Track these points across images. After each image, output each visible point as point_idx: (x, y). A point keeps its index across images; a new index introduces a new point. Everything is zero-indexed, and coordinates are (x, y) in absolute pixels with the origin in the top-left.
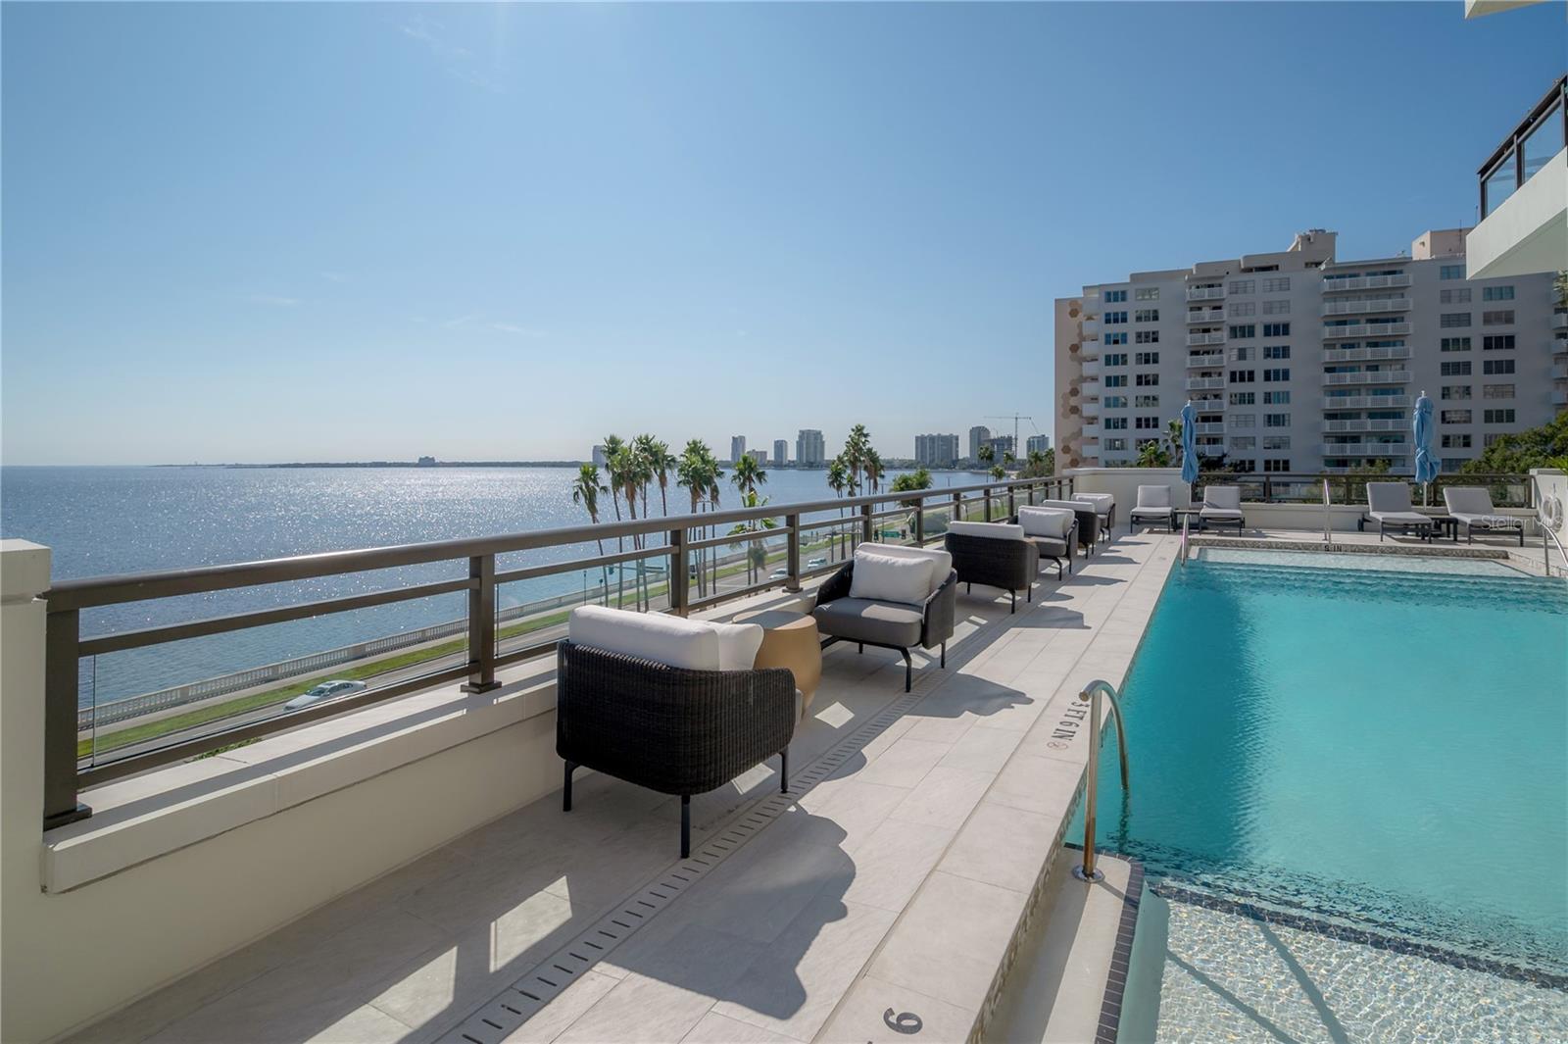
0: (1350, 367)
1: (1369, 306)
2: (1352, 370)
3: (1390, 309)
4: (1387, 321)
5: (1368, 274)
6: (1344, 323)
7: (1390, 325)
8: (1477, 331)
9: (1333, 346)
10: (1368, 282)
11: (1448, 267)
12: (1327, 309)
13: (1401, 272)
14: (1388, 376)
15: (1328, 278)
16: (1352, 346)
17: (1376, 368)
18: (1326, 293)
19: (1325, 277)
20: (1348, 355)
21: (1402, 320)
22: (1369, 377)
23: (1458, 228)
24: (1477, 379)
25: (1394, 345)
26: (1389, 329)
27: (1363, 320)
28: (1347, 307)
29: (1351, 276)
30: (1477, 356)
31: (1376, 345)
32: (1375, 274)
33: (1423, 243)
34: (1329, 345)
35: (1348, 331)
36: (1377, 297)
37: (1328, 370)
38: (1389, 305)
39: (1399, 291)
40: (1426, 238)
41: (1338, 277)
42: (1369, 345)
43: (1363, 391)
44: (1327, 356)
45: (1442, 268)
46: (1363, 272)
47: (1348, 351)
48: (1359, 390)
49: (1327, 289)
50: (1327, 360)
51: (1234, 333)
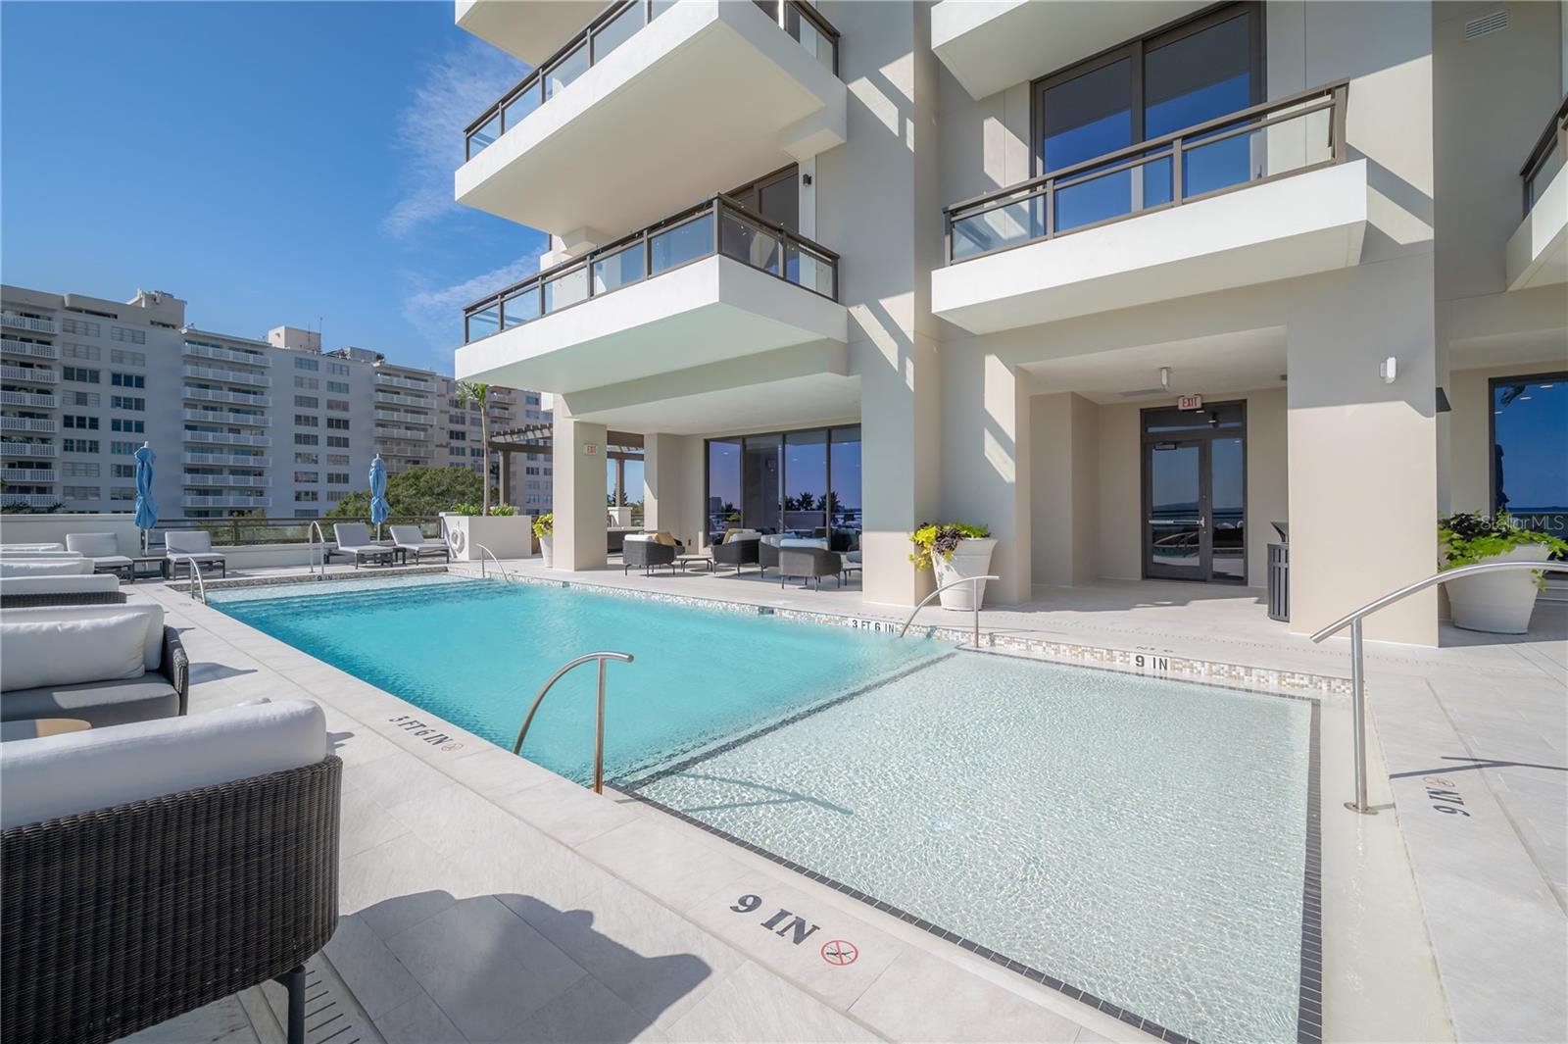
0: (214, 428)
1: (231, 376)
2: (214, 430)
3: (251, 383)
4: (248, 392)
5: (230, 349)
6: (207, 387)
7: (251, 396)
8: (322, 413)
9: (194, 407)
10: (231, 356)
11: (301, 359)
12: (189, 370)
13: (261, 354)
14: (249, 439)
15: (190, 342)
16: (214, 409)
17: (238, 431)
18: (188, 356)
19: (187, 341)
20: (210, 416)
21: (262, 394)
22: (231, 438)
23: (307, 329)
24: (322, 449)
25: (255, 414)
26: (251, 399)
27: (225, 388)
28: (210, 374)
29: (213, 346)
30: (322, 432)
31: (237, 411)
32: (238, 350)
33: (278, 335)
34: (190, 404)
35: (210, 395)
36: (240, 370)
37: (188, 427)
38: (251, 379)
39: (260, 369)
40: (281, 330)
41: (200, 344)
42: (231, 410)
43: (225, 450)
44: (189, 414)
45: (296, 358)
46: (225, 345)
47: (210, 413)
48: (221, 449)
49: (189, 353)
50: (188, 418)
51: (69, 373)
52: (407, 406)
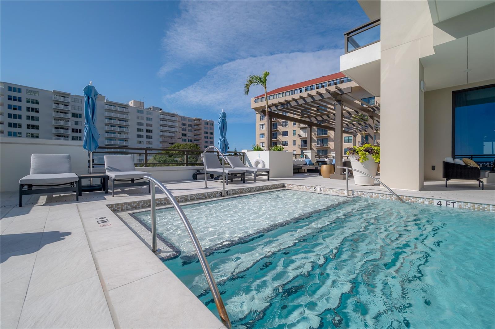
0: (114, 132)
1: (119, 116)
2: (114, 133)
3: (124, 118)
4: (123, 121)
5: (118, 107)
6: (112, 119)
7: (124, 122)
8: (145, 128)
9: (108, 126)
10: (119, 109)
11: (138, 110)
12: (107, 114)
13: (127, 108)
14: (124, 136)
15: (107, 105)
16: (114, 126)
17: (121, 134)
18: (106, 109)
19: (106, 104)
20: (113, 129)
21: (127, 121)
22: (119, 136)
23: (140, 101)
24: (145, 140)
25: (125, 128)
26: (124, 123)
27: (117, 119)
28: (113, 115)
29: (113, 106)
30: (145, 134)
31: (120, 127)
32: (120, 107)
33: (132, 103)
34: (107, 125)
35: (113, 122)
36: (121, 114)
37: (106, 132)
38: (124, 117)
39: (126, 113)
40: (132, 101)
41: (110, 105)
42: (118, 127)
43: (117, 140)
44: (107, 128)
45: (137, 110)
46: (117, 106)
48: (116, 139)
49: (107, 108)
50: (107, 129)
51: (73, 115)
52: (170, 125)
